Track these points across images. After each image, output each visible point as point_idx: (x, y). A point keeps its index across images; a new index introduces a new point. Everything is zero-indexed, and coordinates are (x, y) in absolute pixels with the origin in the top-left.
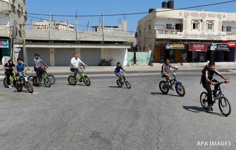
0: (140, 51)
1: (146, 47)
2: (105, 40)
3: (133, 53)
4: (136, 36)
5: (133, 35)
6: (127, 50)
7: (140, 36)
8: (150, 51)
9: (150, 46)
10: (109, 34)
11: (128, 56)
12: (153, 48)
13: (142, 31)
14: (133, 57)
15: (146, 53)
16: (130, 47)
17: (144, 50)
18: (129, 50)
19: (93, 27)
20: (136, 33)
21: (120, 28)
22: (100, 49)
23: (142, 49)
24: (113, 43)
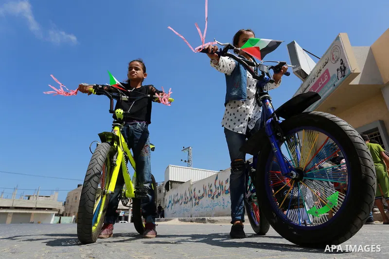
0: (66, 216)
1: (71, 212)
2: (38, 206)
3: (59, 218)
4: (65, 204)
5: (61, 204)
6: (54, 215)
7: (68, 204)
8: (74, 217)
9: (74, 213)
10: (42, 202)
11: (54, 220)
12: (76, 214)
13: (70, 201)
14: (58, 221)
15: (70, 218)
16: (57, 212)
17: (69, 215)
18: (56, 215)
19: (27, 196)
20: (65, 202)
21: (51, 198)
22: (31, 213)
23: (68, 215)
24: (44, 209)
